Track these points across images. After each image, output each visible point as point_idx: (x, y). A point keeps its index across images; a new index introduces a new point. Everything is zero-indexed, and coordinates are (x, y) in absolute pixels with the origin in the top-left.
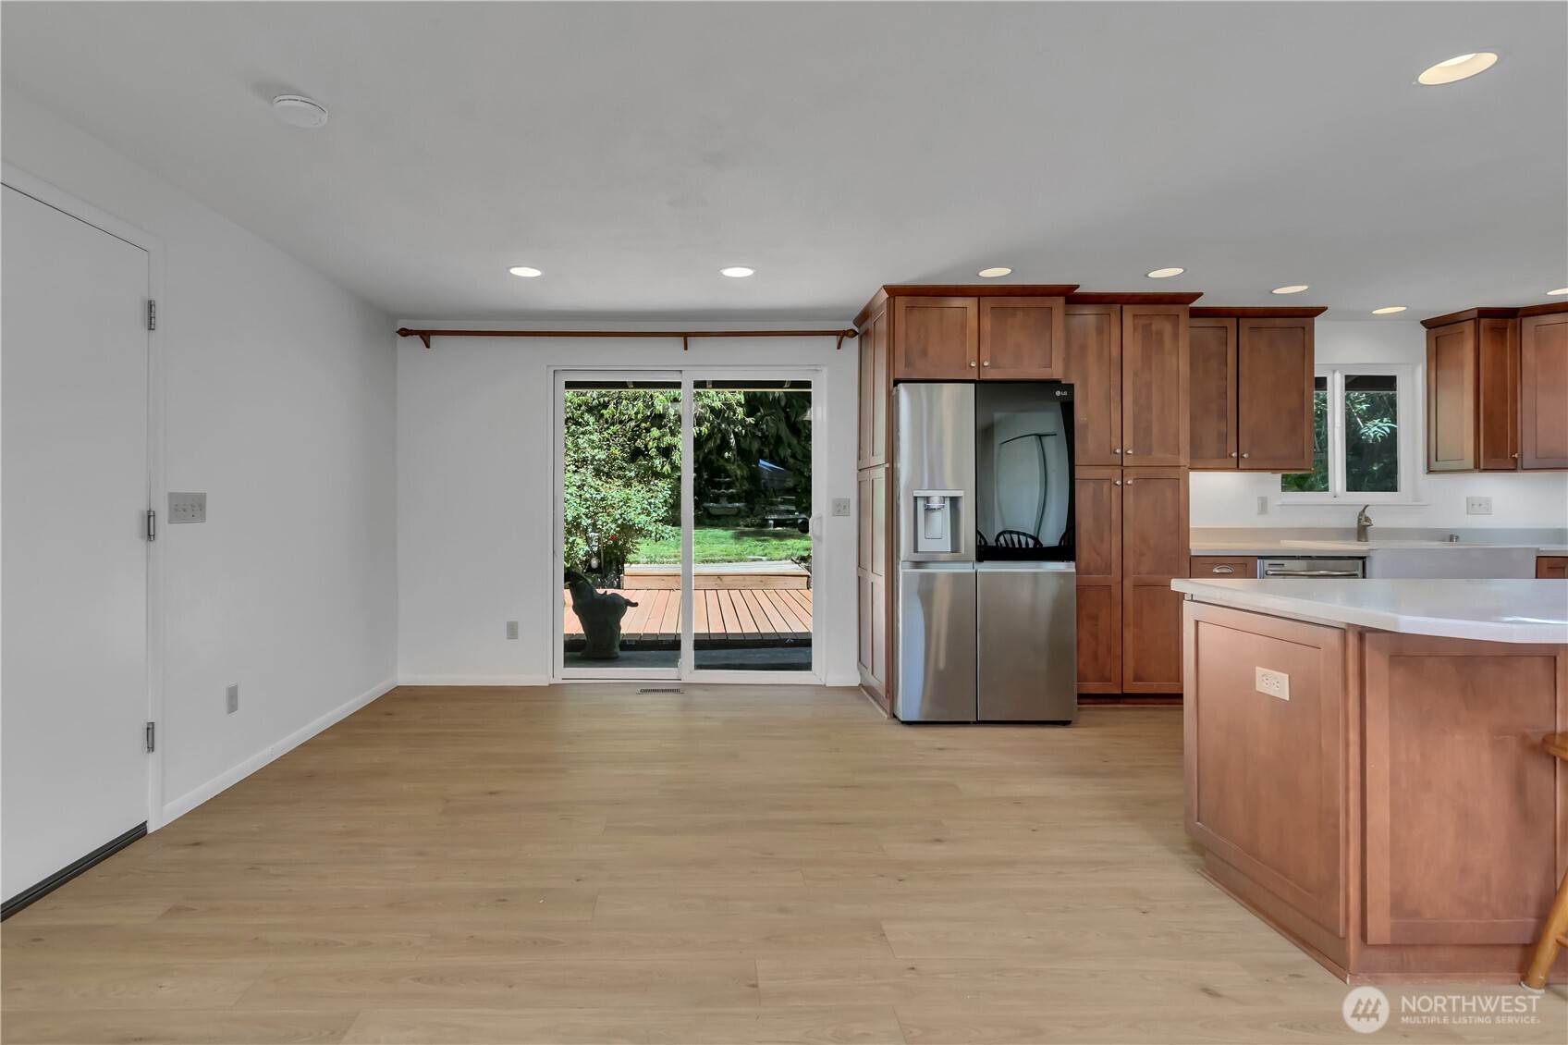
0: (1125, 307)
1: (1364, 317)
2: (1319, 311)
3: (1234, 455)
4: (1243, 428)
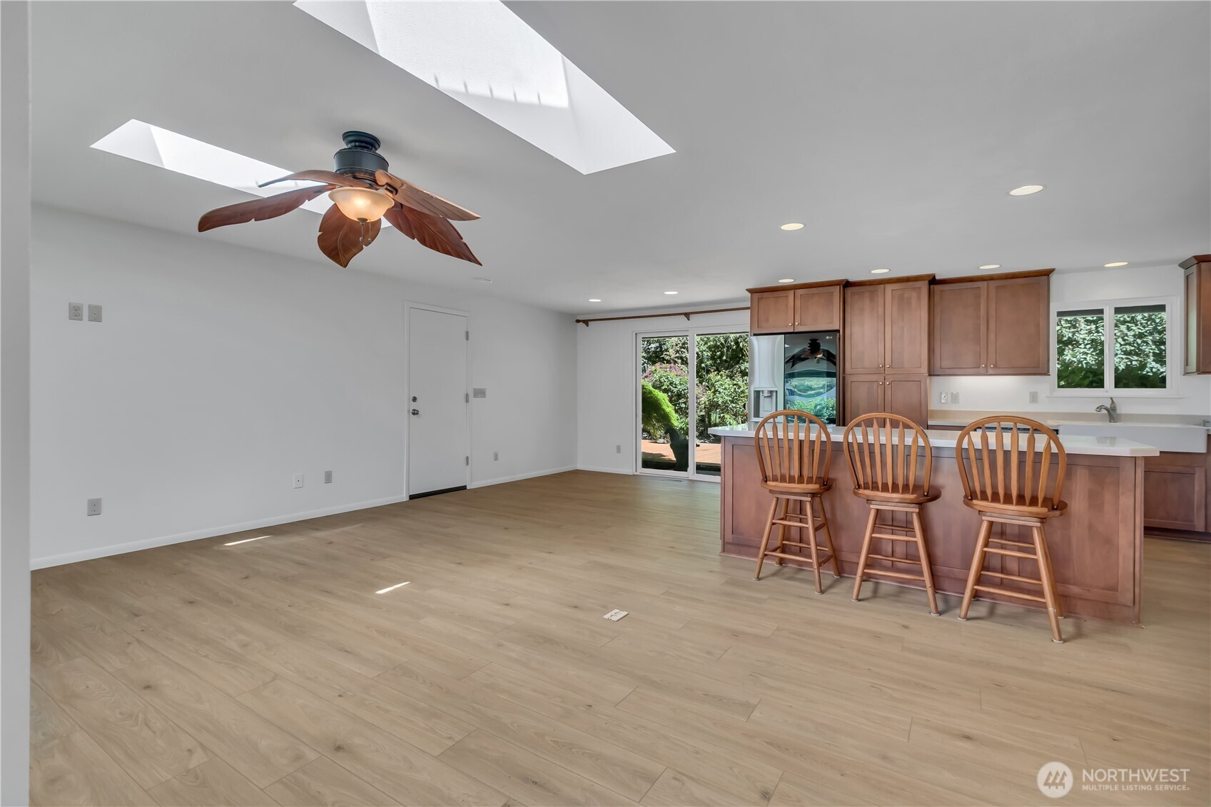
0: (886, 285)
2: (1052, 271)
3: (983, 366)
4: (992, 349)
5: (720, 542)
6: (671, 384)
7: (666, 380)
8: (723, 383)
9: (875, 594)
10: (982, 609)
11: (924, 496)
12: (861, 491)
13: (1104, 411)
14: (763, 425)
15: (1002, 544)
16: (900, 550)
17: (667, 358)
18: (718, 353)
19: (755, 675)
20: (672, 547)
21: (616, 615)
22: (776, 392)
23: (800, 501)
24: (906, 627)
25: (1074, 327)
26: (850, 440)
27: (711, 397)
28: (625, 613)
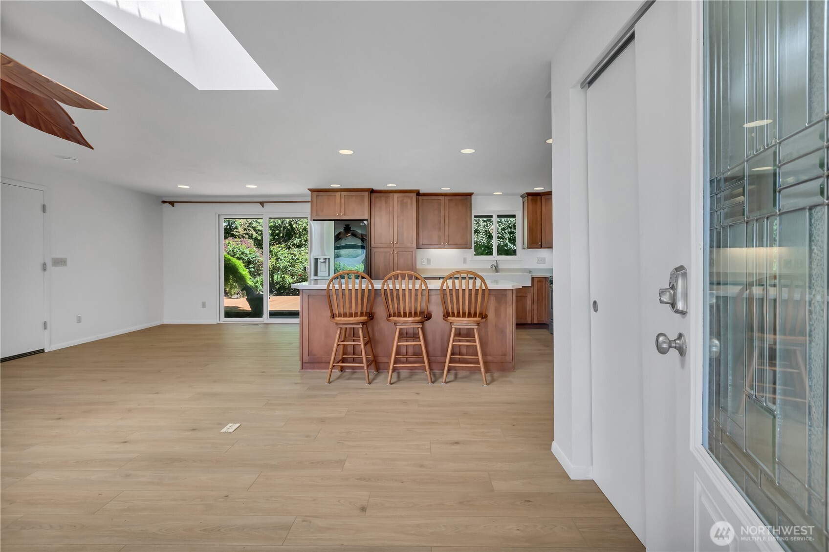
0: (394, 194)
3: (443, 243)
4: (446, 234)
5: (299, 363)
6: (242, 253)
7: (239, 251)
8: (284, 253)
9: (399, 378)
10: (451, 377)
11: (425, 317)
12: (391, 318)
13: (494, 267)
14: (332, 281)
15: (459, 340)
16: (411, 351)
17: (237, 234)
18: (277, 232)
19: (341, 442)
20: (263, 372)
21: (231, 427)
22: (329, 259)
23: (353, 328)
24: (418, 394)
25: (478, 223)
26: (385, 288)
27: (274, 263)
28: (238, 425)
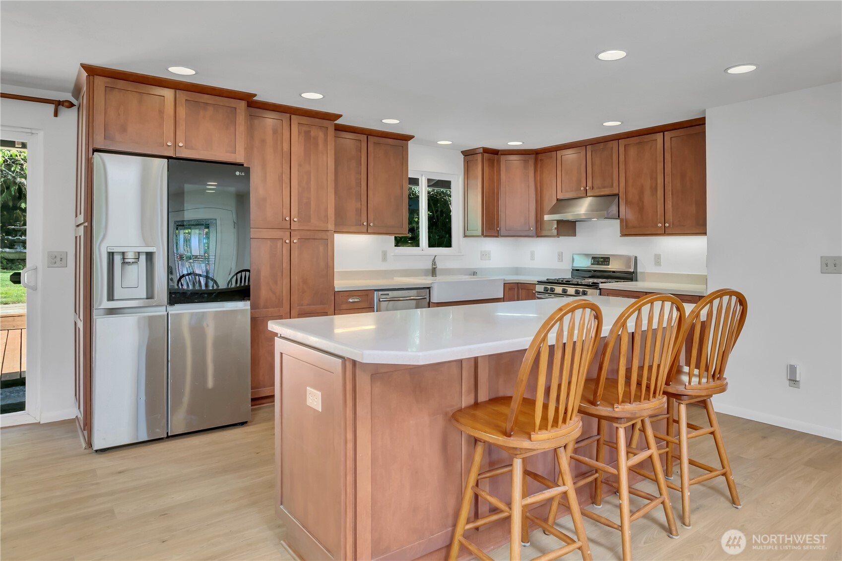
0: (292, 116)
1: (432, 144)
2: (411, 137)
3: (365, 224)
4: (370, 207)
